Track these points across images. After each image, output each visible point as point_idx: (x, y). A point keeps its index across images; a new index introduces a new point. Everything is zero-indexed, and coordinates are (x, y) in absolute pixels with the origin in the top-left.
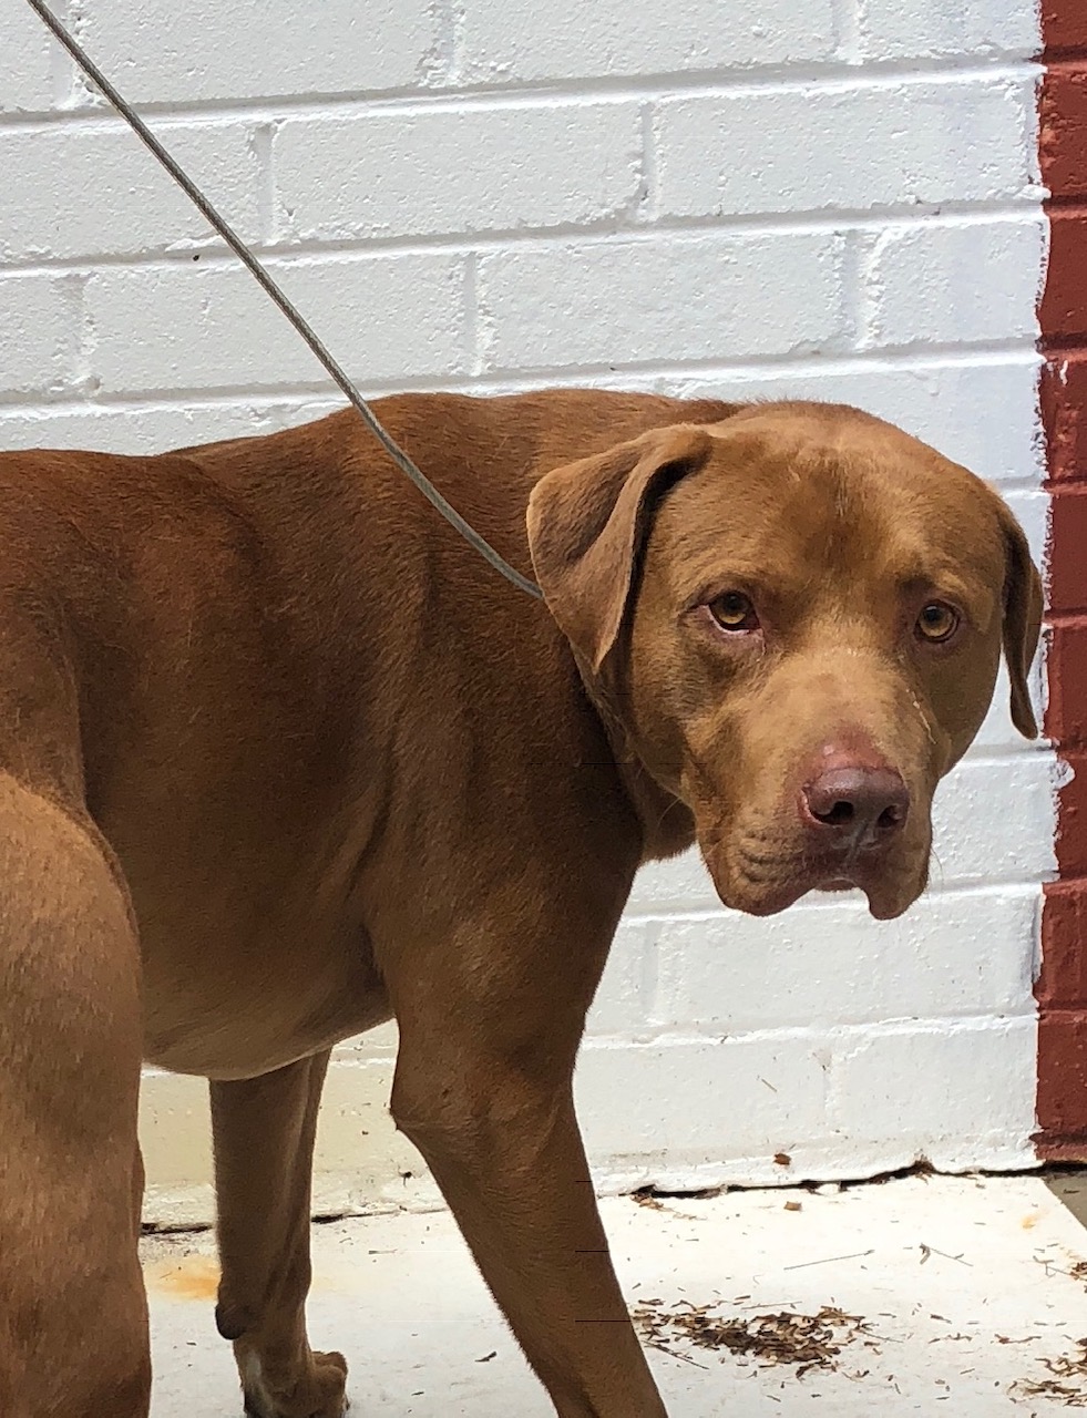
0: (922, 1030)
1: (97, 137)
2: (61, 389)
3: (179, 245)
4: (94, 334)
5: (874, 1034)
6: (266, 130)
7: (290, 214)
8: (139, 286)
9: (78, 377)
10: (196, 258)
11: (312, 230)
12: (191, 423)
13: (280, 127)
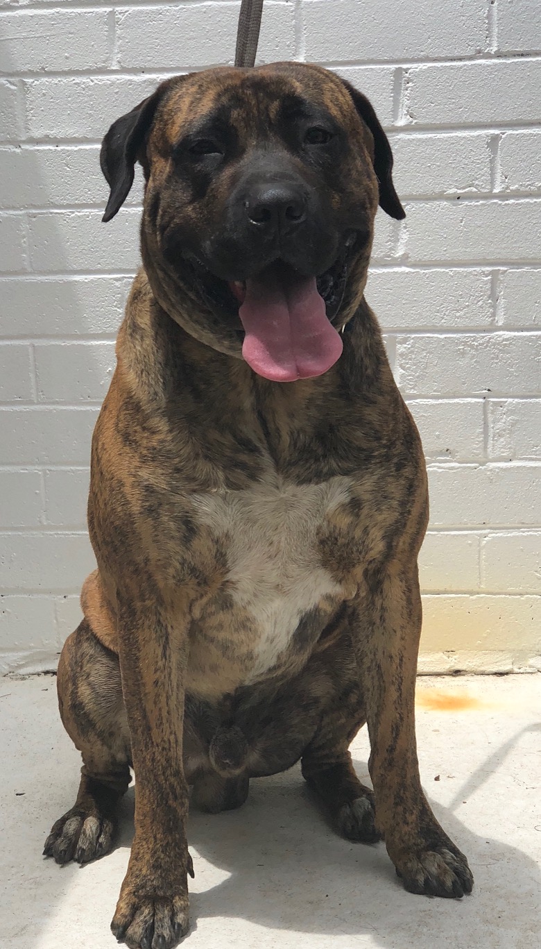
1: (413, 140)
2: (389, 259)
3: (451, 191)
4: (407, 233)
6: (495, 139)
7: (506, 178)
8: (430, 210)
9: (398, 253)
10: (458, 198)
11: (517, 186)
12: (452, 277)
13: (503, 136)
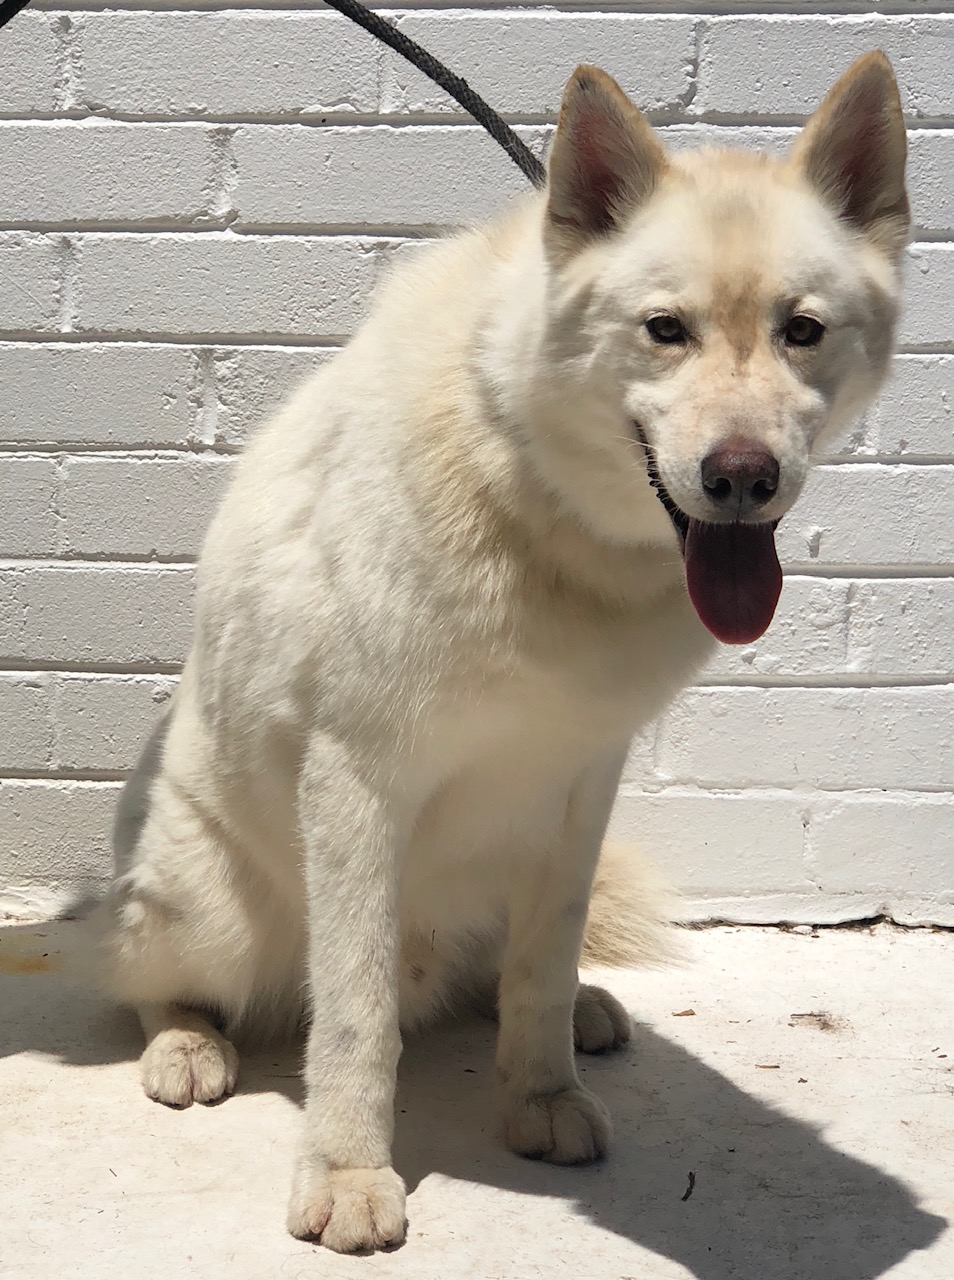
0: (890, 800)
2: (206, 218)
3: (311, 109)
4: (237, 176)
5: (848, 801)
7: (403, 90)
8: (276, 139)
9: (221, 209)
10: (324, 121)
11: (420, 104)
12: (310, 251)
